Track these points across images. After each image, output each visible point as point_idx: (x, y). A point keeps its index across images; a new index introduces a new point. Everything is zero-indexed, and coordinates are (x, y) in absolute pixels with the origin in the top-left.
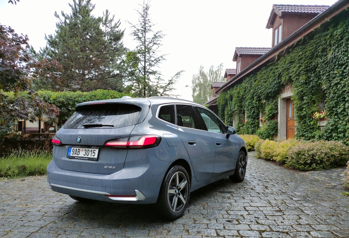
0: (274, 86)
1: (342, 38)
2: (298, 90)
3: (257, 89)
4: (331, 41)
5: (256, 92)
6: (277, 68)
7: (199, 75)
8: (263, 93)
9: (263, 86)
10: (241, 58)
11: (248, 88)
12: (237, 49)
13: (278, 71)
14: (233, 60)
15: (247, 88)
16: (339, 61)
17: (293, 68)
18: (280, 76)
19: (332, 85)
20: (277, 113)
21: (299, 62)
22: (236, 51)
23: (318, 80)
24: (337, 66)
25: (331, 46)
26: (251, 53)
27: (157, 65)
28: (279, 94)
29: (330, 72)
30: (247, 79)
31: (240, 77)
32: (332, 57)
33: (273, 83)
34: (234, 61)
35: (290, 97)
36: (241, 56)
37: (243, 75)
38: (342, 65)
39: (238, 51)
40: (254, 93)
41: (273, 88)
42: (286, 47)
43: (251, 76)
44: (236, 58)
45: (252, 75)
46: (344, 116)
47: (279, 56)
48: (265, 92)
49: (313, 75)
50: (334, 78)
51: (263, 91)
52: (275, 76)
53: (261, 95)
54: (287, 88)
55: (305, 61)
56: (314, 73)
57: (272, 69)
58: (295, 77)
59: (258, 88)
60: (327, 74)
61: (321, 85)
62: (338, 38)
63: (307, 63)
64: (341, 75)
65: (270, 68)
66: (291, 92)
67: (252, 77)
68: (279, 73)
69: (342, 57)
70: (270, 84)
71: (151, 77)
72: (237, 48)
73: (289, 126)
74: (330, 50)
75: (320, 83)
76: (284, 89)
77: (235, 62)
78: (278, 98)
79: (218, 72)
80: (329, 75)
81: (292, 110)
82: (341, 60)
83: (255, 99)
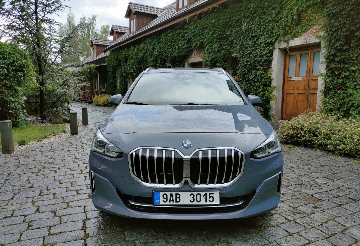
0: (183, 50)
1: (256, 12)
2: (211, 56)
3: (162, 52)
4: (245, 13)
5: (160, 55)
6: (186, 33)
8: (169, 56)
9: (170, 49)
10: (135, 16)
11: (149, 50)
12: (131, 5)
13: (187, 36)
14: (126, 17)
15: (148, 49)
16: (252, 33)
17: (205, 35)
18: (189, 41)
19: (245, 54)
21: (212, 29)
22: (129, 6)
23: (230, 49)
24: (250, 38)
25: (245, 18)
28: (186, 59)
29: (243, 42)
30: (148, 40)
31: (139, 37)
32: (247, 29)
33: (183, 47)
34: (127, 18)
35: (201, 61)
36: (137, 13)
37: (143, 36)
38: (255, 36)
39: (133, 7)
40: (158, 56)
41: (181, 52)
42: (199, 12)
43: (153, 37)
44: (129, 14)
45: (154, 36)
46: (254, 82)
47: (190, 20)
48: (173, 56)
49: (226, 43)
50: (247, 48)
51: (169, 55)
52: (183, 40)
53: (167, 59)
54: (195, 54)
55: (218, 28)
56: (226, 41)
57: (180, 33)
58: (208, 43)
59: (164, 51)
60: (240, 44)
61: (232, 53)
62: (252, 11)
63: (220, 31)
64: (253, 46)
65: (178, 32)
66: (199, 58)
67: (154, 38)
68: (189, 38)
69: (255, 30)
70: (179, 48)
72: (130, 3)
74: (244, 21)
75: (231, 51)
76: (192, 55)
78: (185, 63)
79: (91, 26)
80: (242, 45)
82: (254, 32)
83: (159, 62)
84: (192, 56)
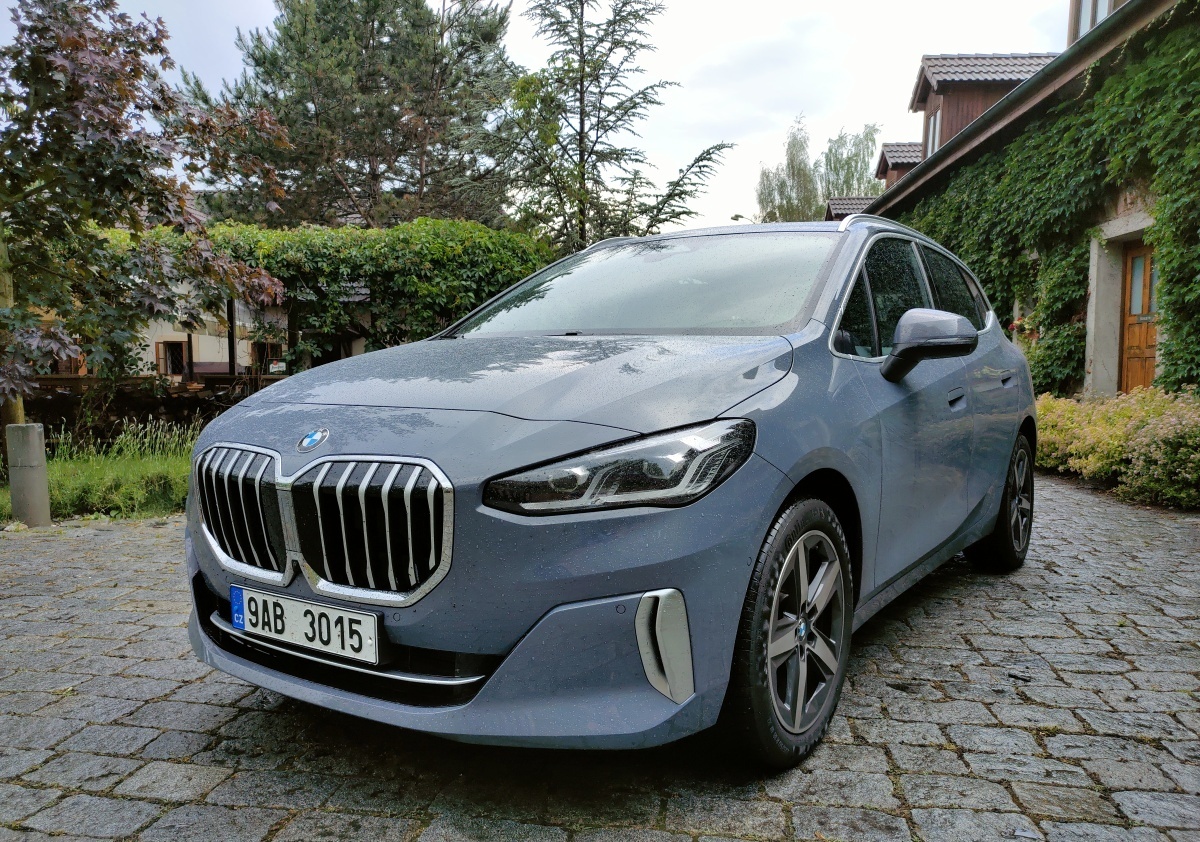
0: (1076, 192)
2: (1176, 201)
3: (1005, 211)
5: (1000, 223)
6: (1089, 123)
7: (783, 175)
8: (1028, 222)
9: (1032, 196)
10: (942, 97)
11: (968, 207)
12: (929, 63)
13: (1091, 135)
14: (912, 107)
15: (964, 207)
17: (1156, 117)
18: (1099, 153)
20: (1085, 299)
21: (1183, 92)
22: (923, 70)
26: (981, 77)
27: (627, 126)
28: (1094, 224)
30: (968, 173)
31: (938, 169)
33: (1072, 183)
34: (915, 111)
35: (1142, 232)
36: (945, 87)
37: (949, 161)
39: (934, 70)
40: (994, 225)
41: (1069, 202)
42: (1130, 33)
43: (982, 160)
44: (922, 97)
45: (987, 155)
47: (1099, 75)
48: (1040, 219)
51: (1029, 216)
52: (1078, 154)
53: (1023, 231)
54: (1129, 201)
57: (1068, 128)
58: (1164, 149)
59: (1011, 205)
65: (1061, 124)
66: (1142, 215)
67: (985, 164)
68: (1095, 142)
70: (1060, 188)
71: (608, 172)
72: (927, 59)
73: (1131, 348)
76: (1116, 205)
77: (921, 114)
78: (1088, 242)
79: (857, 162)
81: (1144, 285)
83: (998, 247)
84: (1116, 210)
